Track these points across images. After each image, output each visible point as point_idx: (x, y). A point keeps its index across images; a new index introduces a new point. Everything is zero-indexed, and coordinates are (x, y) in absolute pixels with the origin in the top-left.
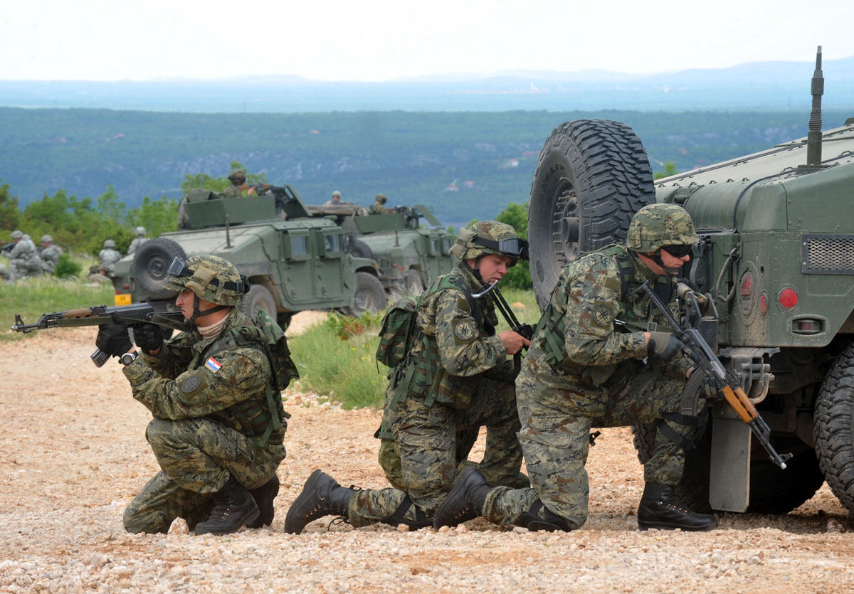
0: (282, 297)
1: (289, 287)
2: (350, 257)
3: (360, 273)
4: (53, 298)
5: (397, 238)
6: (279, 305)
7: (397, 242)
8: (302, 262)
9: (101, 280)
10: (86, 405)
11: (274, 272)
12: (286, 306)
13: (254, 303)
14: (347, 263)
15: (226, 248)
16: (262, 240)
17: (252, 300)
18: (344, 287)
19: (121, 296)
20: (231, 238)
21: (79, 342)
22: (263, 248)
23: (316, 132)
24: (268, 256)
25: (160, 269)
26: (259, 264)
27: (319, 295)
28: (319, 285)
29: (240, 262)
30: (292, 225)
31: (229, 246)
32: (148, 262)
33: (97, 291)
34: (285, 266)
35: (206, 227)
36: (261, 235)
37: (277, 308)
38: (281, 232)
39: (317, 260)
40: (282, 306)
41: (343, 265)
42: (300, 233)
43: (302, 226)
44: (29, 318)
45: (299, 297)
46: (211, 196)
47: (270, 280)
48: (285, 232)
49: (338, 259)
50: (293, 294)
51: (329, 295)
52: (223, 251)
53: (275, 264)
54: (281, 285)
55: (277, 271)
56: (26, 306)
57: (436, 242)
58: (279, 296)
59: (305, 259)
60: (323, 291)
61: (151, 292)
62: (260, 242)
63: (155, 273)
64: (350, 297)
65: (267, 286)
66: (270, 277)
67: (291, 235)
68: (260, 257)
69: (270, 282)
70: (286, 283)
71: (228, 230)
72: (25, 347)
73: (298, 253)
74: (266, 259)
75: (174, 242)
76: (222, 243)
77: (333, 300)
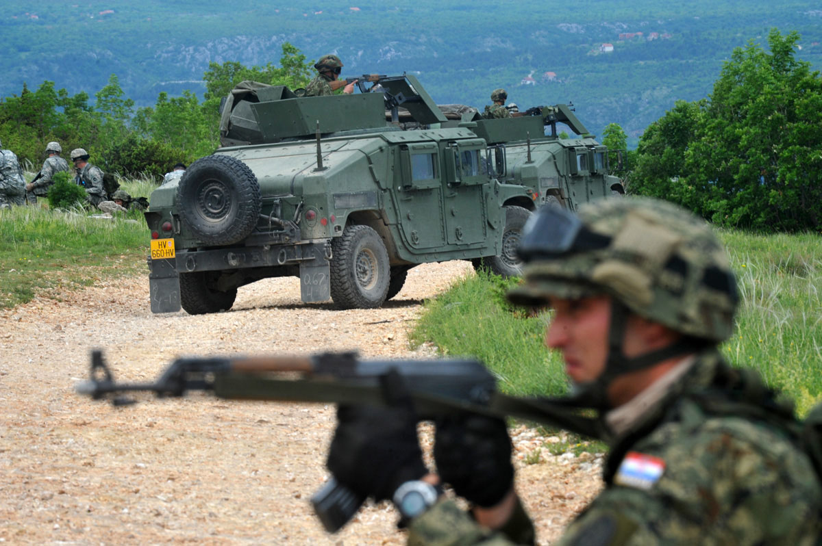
0: (399, 243)
1: (408, 229)
2: (496, 182)
3: (510, 207)
4: (49, 236)
5: (529, 152)
6: (393, 255)
7: (529, 156)
8: (428, 191)
9: (115, 210)
10: (147, 450)
11: (387, 207)
12: (403, 255)
13: (357, 252)
14: (492, 192)
15: (316, 170)
16: (368, 159)
17: (354, 248)
18: (487, 228)
19: (160, 241)
20: (323, 155)
21: (96, 308)
22: (371, 169)
23: (357, 9)
24: (378, 183)
25: (219, 202)
26: (365, 194)
27: (452, 240)
28: (452, 224)
29: (338, 192)
30: (412, 135)
31: (320, 168)
32: (200, 191)
33: (111, 227)
34: (401, 196)
35: (284, 139)
36: (367, 151)
37: (391, 260)
38: (396, 147)
39: (448, 187)
40: (398, 257)
41: (487, 195)
42: (424, 148)
43: (427, 139)
44: (18, 270)
45: (422, 243)
46: (285, 93)
47: (381, 217)
48: (403, 146)
49: (480, 186)
50: (414, 239)
51: (467, 239)
52: (312, 175)
53: (387, 194)
54: (397, 225)
55: (390, 205)
56: (10, 249)
57: (583, 157)
58: (394, 243)
59: (431, 187)
60: (458, 234)
61: (205, 236)
62: (366, 162)
63: (211, 207)
64: (496, 243)
65: (376, 227)
66: (380, 212)
67: (411, 151)
68: (367, 185)
69: (381, 221)
70: (404, 222)
71: (319, 143)
72: (20, 320)
73: (423, 177)
74: (374, 187)
75: (239, 161)
76: (309, 163)
77: (472, 247)
